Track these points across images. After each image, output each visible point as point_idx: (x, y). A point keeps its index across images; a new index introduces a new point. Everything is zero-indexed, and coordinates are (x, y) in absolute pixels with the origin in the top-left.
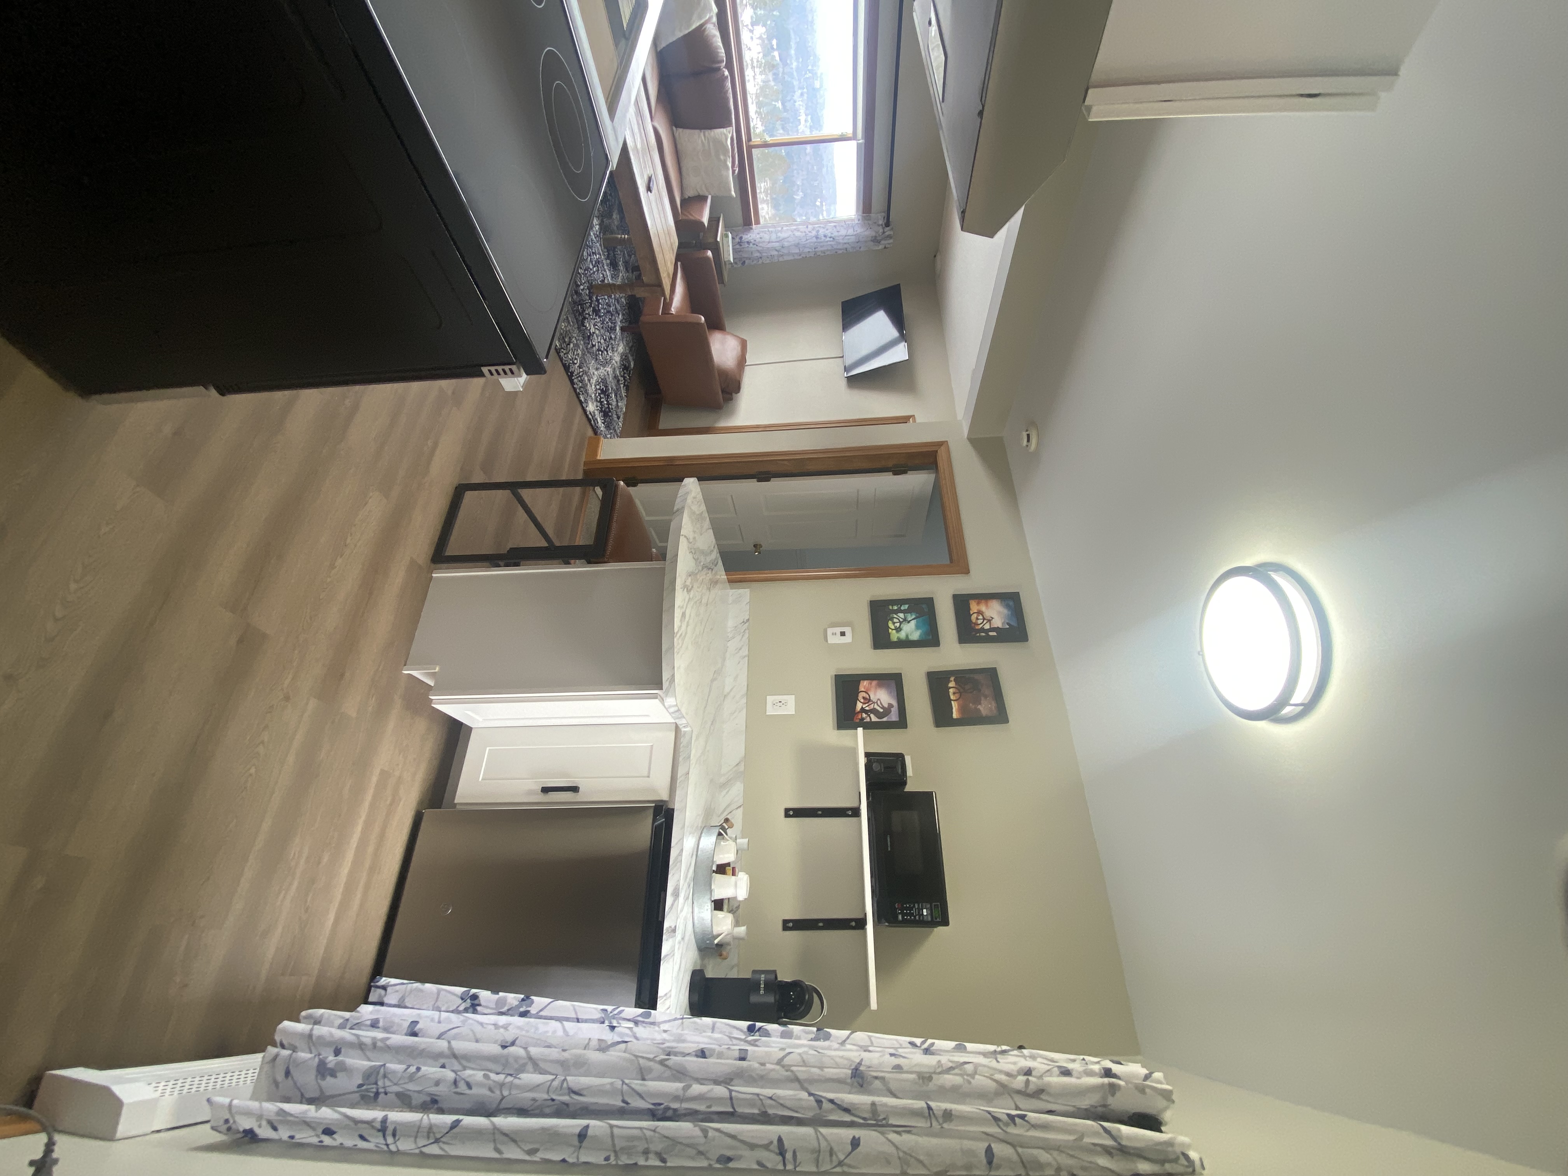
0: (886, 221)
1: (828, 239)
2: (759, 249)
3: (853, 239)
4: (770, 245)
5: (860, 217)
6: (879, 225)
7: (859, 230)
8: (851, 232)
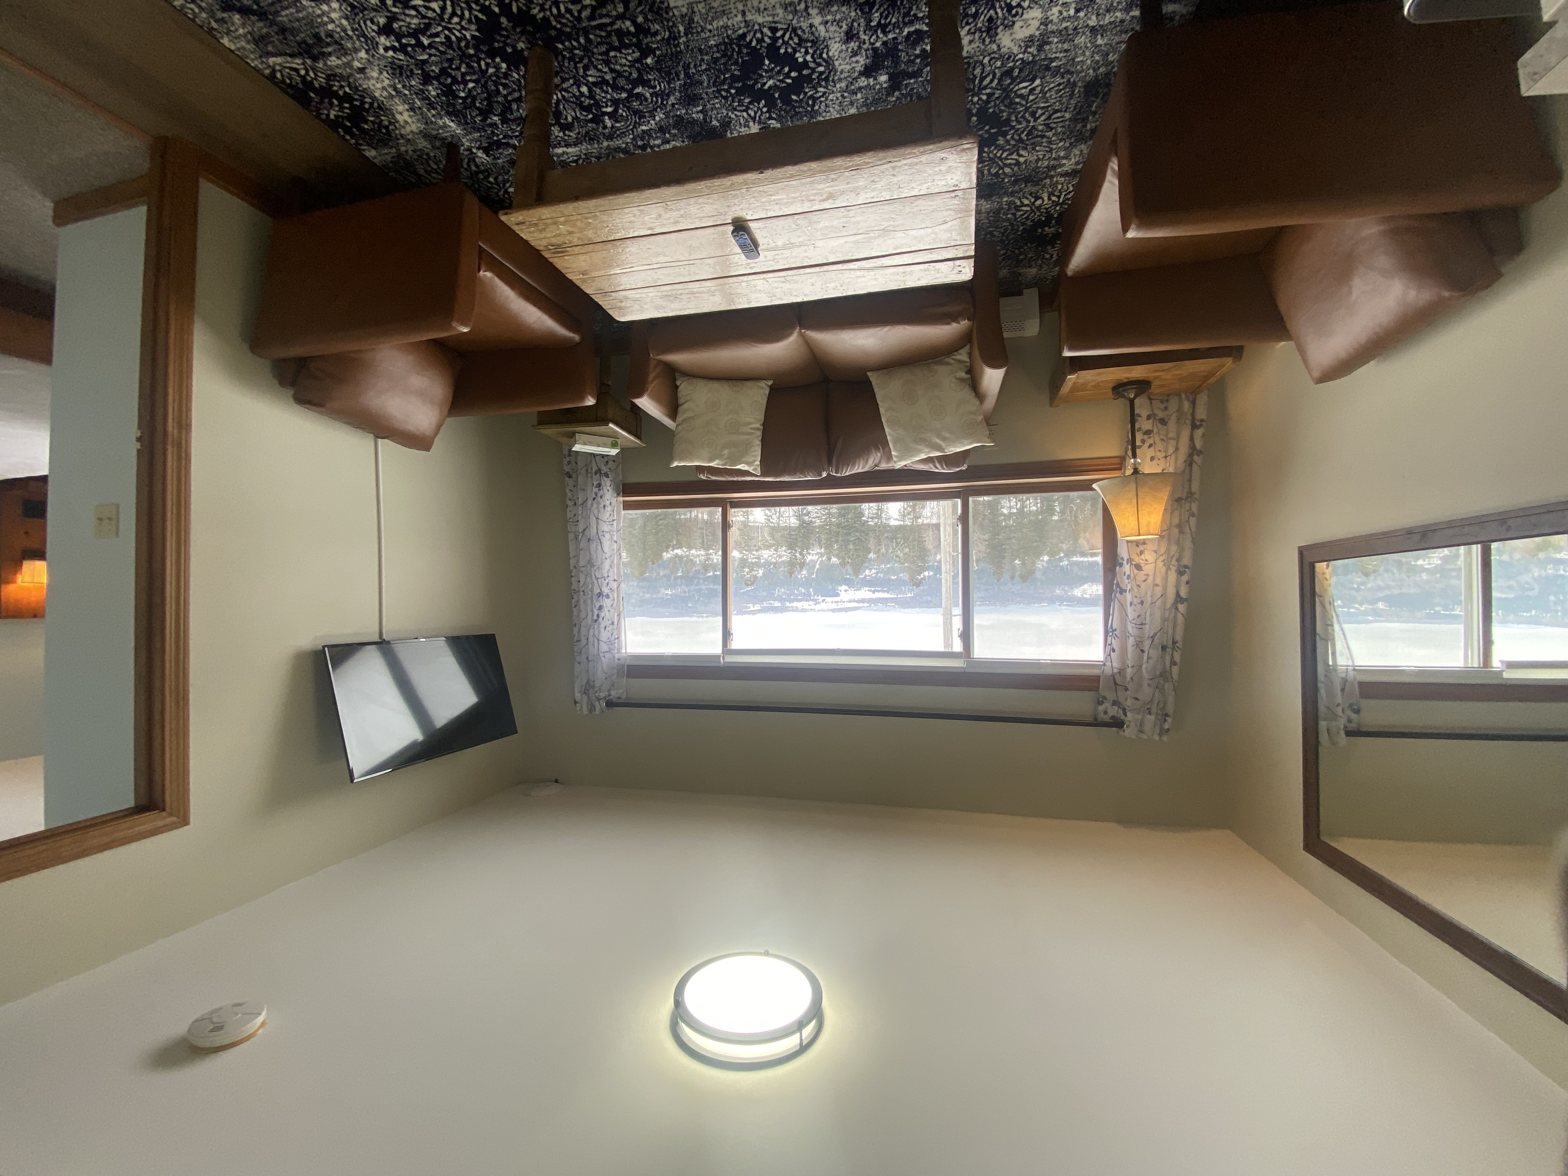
0: (614, 700)
1: (596, 612)
2: (589, 502)
3: (592, 650)
4: (593, 520)
5: (622, 662)
6: (609, 691)
7: (605, 661)
8: (604, 647)
